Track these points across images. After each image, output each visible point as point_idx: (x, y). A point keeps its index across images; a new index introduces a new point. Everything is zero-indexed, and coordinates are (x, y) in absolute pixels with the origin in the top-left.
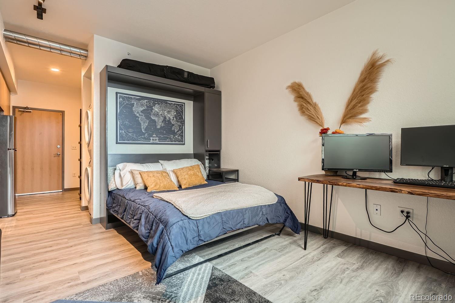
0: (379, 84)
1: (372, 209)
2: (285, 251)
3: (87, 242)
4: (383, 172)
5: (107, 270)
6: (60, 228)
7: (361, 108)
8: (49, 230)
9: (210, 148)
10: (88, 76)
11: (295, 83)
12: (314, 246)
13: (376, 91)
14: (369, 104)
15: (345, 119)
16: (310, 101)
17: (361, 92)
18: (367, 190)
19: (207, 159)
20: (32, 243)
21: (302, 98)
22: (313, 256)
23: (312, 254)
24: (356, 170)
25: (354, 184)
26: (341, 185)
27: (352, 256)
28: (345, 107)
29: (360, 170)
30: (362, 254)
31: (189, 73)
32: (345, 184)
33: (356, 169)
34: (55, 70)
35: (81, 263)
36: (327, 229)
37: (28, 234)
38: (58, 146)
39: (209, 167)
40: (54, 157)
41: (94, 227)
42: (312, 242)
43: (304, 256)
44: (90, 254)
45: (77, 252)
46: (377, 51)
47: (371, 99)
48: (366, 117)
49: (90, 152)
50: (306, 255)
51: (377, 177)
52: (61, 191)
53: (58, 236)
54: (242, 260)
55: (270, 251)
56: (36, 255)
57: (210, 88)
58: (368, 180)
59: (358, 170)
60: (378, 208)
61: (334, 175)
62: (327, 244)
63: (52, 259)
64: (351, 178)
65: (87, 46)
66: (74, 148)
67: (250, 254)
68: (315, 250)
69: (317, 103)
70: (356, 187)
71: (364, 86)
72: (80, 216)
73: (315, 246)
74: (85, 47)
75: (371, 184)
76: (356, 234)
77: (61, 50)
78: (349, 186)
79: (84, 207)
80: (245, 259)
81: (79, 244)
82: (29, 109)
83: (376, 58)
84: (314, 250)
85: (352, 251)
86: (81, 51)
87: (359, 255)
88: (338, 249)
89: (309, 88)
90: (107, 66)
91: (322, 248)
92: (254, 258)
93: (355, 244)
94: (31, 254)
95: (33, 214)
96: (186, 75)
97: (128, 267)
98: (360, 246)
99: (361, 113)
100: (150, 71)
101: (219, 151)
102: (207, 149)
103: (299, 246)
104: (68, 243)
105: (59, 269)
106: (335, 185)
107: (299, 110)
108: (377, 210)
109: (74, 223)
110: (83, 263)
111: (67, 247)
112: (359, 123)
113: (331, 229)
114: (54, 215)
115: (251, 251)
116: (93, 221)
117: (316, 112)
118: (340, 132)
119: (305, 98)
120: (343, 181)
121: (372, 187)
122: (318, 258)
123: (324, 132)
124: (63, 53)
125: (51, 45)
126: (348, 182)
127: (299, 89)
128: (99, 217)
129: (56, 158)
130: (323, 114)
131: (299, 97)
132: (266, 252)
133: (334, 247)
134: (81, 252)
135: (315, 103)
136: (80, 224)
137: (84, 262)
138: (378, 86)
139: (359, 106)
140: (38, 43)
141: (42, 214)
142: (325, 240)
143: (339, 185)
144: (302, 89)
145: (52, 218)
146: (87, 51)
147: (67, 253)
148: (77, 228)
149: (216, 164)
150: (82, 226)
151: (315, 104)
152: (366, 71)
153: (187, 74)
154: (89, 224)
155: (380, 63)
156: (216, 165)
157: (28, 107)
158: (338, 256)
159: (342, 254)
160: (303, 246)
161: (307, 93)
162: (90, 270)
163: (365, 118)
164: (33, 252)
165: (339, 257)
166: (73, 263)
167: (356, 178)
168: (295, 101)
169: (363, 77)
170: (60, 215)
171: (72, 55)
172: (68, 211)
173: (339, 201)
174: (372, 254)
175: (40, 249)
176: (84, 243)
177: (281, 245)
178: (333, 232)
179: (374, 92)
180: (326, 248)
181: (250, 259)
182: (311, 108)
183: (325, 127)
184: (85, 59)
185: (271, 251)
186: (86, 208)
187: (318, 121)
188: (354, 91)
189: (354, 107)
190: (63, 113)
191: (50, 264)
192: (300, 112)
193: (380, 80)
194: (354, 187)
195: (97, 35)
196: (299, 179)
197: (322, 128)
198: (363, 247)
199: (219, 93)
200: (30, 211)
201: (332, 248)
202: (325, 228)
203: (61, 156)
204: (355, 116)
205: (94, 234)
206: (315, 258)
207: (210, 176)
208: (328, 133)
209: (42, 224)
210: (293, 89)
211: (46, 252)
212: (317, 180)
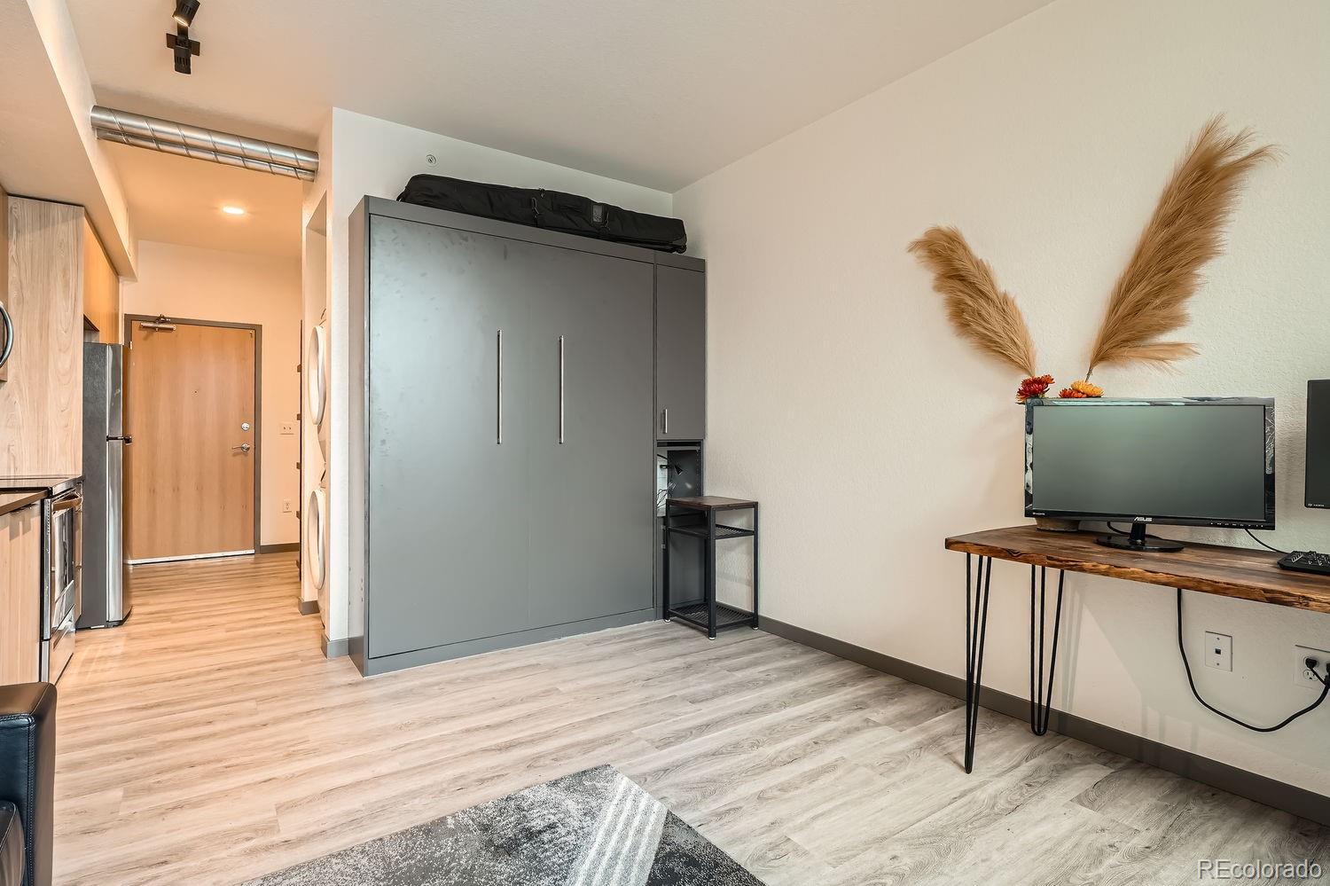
0: (1225, 229)
1: (1199, 645)
2: (903, 773)
3: (308, 713)
4: (1241, 527)
5: (357, 806)
6: (239, 667)
7: (1163, 312)
8: (209, 672)
9: (669, 433)
10: (319, 228)
11: (939, 230)
12: (998, 762)
13: (1218, 253)
14: (1189, 299)
15: (1106, 347)
16: (986, 289)
17: (1164, 258)
18: (1184, 591)
19: (661, 466)
20: (162, 710)
21: (962, 279)
22: (995, 797)
23: (991, 789)
24: (1143, 519)
25: (1137, 567)
26: (1091, 571)
27: (1126, 803)
28: (1107, 309)
29: (1158, 519)
30: (1167, 796)
31: (607, 208)
32: (1103, 567)
33: (1145, 517)
34: (233, 211)
35: (287, 778)
36: (1044, 703)
37: (154, 682)
38: (245, 425)
39: (670, 492)
40: (235, 455)
41: (332, 665)
42: (992, 746)
43: (962, 795)
44: (314, 751)
45: (278, 743)
46: (1220, 118)
47: (1199, 281)
48: (1182, 341)
49: (324, 446)
50: (971, 790)
51: (1218, 543)
52: (253, 551)
53: (232, 689)
54: (761, 797)
55: (850, 771)
56: (170, 746)
57: (671, 251)
58: (1186, 555)
59: (1150, 520)
60: (1224, 644)
61: (1066, 532)
62: (1045, 755)
63: (209, 762)
64: (1128, 544)
65: (314, 140)
66: (287, 431)
67: (787, 778)
68: (1004, 773)
69: (1011, 296)
70: (1143, 579)
71: (1174, 237)
72: (298, 631)
73: (1001, 762)
74: (309, 146)
75: (1196, 569)
76: (1145, 729)
77: (244, 157)
78: (1119, 576)
79: (306, 602)
80: (770, 795)
81: (288, 719)
82: (168, 323)
83: (1217, 145)
84: (997, 776)
85: (1129, 786)
86: (299, 157)
87: (1153, 801)
88: (1082, 773)
89: (981, 247)
90: (367, 198)
91: (1025, 768)
92: (799, 791)
93: (1139, 761)
94: (154, 743)
95: (174, 622)
96: (597, 214)
97: (415, 798)
98: (1158, 767)
99: (1163, 328)
100: (492, 205)
101: (699, 443)
102: (661, 437)
103: (949, 756)
104: (257, 714)
105: (225, 794)
106: (1071, 568)
107: (950, 320)
108: (1218, 652)
109: (278, 653)
110: (292, 779)
111: (254, 727)
112: (1156, 363)
113: (1056, 705)
114: (227, 626)
115: (788, 768)
116: (331, 650)
117: (1008, 323)
118: (1088, 390)
119: (972, 279)
120: (1101, 556)
121: (1200, 581)
122: (1009, 803)
123: (1033, 391)
124: (251, 164)
125: (219, 143)
126: (1115, 562)
127: (952, 250)
128: (346, 637)
129: (239, 457)
130: (1031, 332)
131: (950, 277)
132: (839, 772)
133: (1066, 768)
134: (289, 744)
135: (1005, 294)
136: (294, 656)
137: (293, 776)
138: (1224, 236)
139: (1154, 305)
140: (181, 139)
141: (196, 622)
142: (1037, 740)
143: (1082, 570)
144: (961, 252)
145: (220, 634)
146: (315, 154)
147: (252, 744)
148: (284, 669)
149: (690, 483)
150: (299, 662)
151: (1005, 299)
152: (1180, 189)
153: (601, 212)
154: (317, 657)
155: (1231, 159)
156: (689, 486)
157: (163, 317)
158: (1079, 800)
159: (1092, 795)
160: (962, 759)
161: (978, 264)
162: (310, 800)
163: (1179, 345)
164: (161, 738)
165: (1082, 804)
166: (267, 777)
167: (1143, 544)
168: (938, 289)
169: (1169, 209)
170: (245, 624)
171: (275, 169)
172: (266, 613)
173: (1087, 616)
174: (1201, 798)
175: (181, 728)
176: (301, 714)
177: (888, 750)
178: (1063, 717)
179: (1210, 258)
180: (1038, 769)
181: (787, 796)
182: (992, 310)
183: (1038, 374)
184: (310, 177)
185: (854, 769)
186: (313, 608)
187: (1012, 352)
188: (1139, 254)
189: (1137, 309)
190: (256, 330)
191: (203, 777)
192: (952, 323)
193: (1231, 217)
194: (1134, 579)
195: (342, 110)
196: (949, 544)
197: (1026, 377)
198: (1171, 774)
199: (699, 267)
200: (164, 612)
201: (1059, 771)
202: (1036, 701)
203: (251, 452)
204: (1141, 338)
205: (331, 688)
206: (1002, 804)
207: (671, 521)
208: (1046, 395)
209: (193, 650)
210: (930, 251)
211: (195, 739)
212: (1008, 551)
